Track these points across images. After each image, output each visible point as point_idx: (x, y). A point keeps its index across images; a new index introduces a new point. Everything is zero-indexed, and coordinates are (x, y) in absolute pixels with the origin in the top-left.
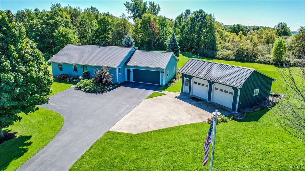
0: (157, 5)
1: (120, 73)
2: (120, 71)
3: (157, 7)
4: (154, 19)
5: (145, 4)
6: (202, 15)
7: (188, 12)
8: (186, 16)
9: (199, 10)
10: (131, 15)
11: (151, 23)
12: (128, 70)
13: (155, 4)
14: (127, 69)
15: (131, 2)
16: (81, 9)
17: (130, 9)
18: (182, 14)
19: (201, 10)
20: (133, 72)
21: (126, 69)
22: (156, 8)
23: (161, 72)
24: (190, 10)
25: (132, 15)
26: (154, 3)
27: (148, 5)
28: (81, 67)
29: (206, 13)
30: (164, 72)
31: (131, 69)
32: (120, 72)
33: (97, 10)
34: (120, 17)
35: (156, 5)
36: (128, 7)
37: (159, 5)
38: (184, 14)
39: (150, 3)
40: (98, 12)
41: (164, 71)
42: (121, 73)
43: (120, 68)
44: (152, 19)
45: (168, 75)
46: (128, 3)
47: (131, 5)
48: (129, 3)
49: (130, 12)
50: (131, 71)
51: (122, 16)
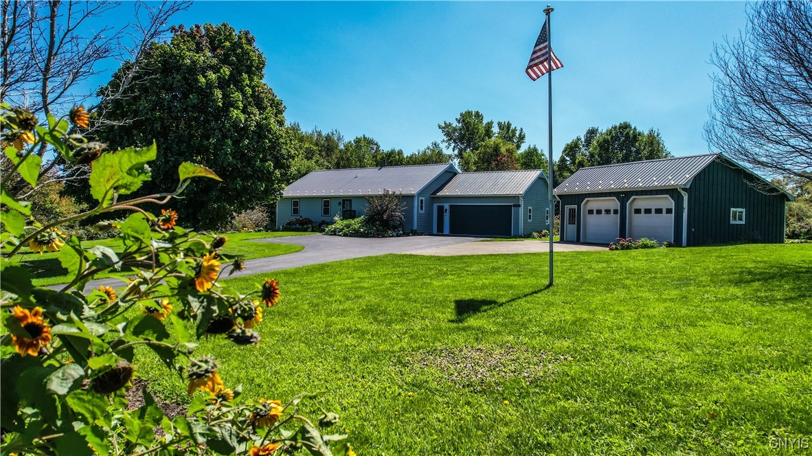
0: (518, 128)
1: (421, 212)
2: (422, 206)
3: (517, 135)
4: (508, 150)
5: (489, 127)
6: (628, 133)
7: (592, 132)
8: (588, 142)
9: (621, 124)
10: (454, 151)
11: (501, 159)
12: (441, 209)
13: (513, 127)
14: (438, 206)
15: (455, 124)
16: (342, 135)
17: (451, 139)
18: (579, 139)
19: (625, 123)
20: (451, 212)
21: (435, 206)
22: (514, 135)
23: (514, 206)
24: (597, 130)
25: (456, 152)
26: (509, 125)
27: (495, 129)
28: (340, 203)
29: (639, 129)
30: (519, 206)
31: (447, 206)
32: (422, 209)
33: (376, 144)
34: (428, 148)
35: (515, 130)
36: (448, 134)
37: (522, 130)
38: (583, 140)
39: (500, 124)
40: (378, 147)
41: (522, 203)
42: (423, 212)
43: (422, 201)
44: (503, 150)
45: (530, 218)
46: (448, 125)
47: (455, 129)
48: (450, 125)
49: (453, 145)
50: (446, 210)
51: (432, 147)
